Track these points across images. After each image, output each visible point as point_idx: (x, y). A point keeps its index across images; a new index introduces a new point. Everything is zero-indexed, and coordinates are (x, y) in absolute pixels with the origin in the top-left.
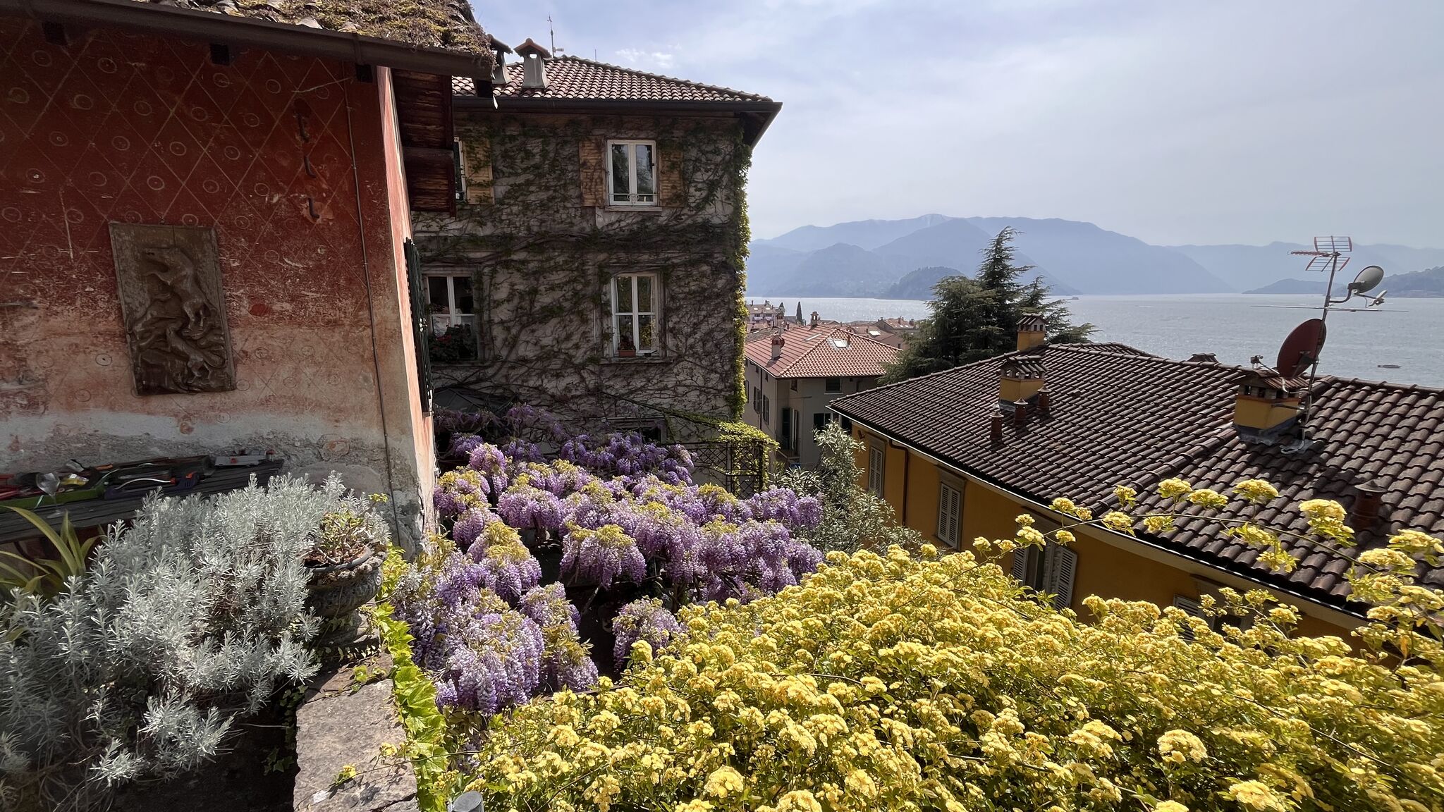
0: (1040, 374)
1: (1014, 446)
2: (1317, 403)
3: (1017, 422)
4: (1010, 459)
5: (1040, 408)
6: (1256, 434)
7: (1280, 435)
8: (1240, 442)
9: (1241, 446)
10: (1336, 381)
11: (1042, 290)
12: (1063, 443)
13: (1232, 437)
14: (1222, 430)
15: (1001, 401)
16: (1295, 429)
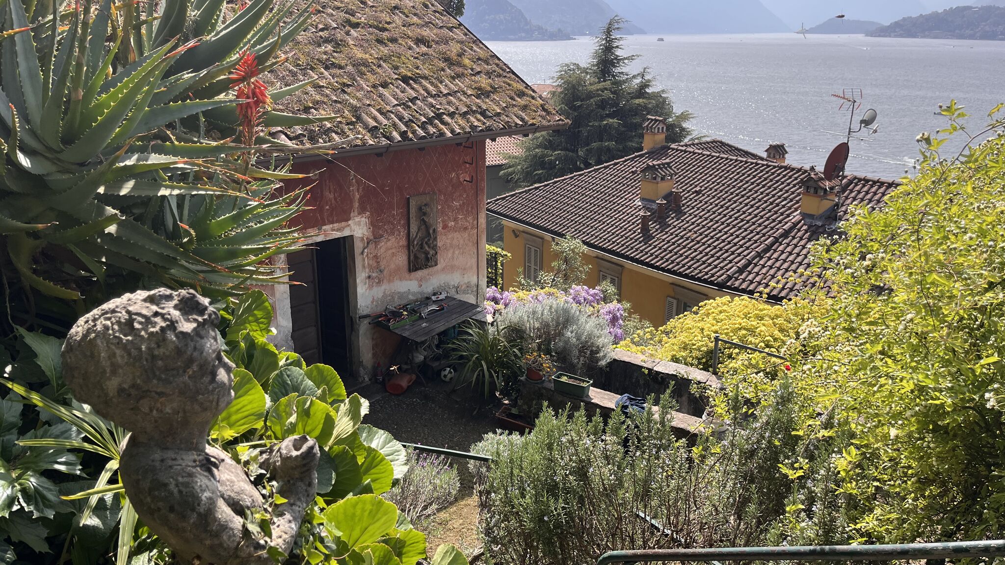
0: (671, 175)
1: (660, 237)
2: (845, 194)
3: (659, 217)
4: (660, 248)
5: (674, 204)
6: (813, 219)
7: (826, 218)
8: (804, 224)
9: (805, 227)
10: (855, 178)
11: (649, 81)
12: (695, 233)
13: (800, 221)
14: (794, 217)
15: (642, 199)
16: (833, 214)
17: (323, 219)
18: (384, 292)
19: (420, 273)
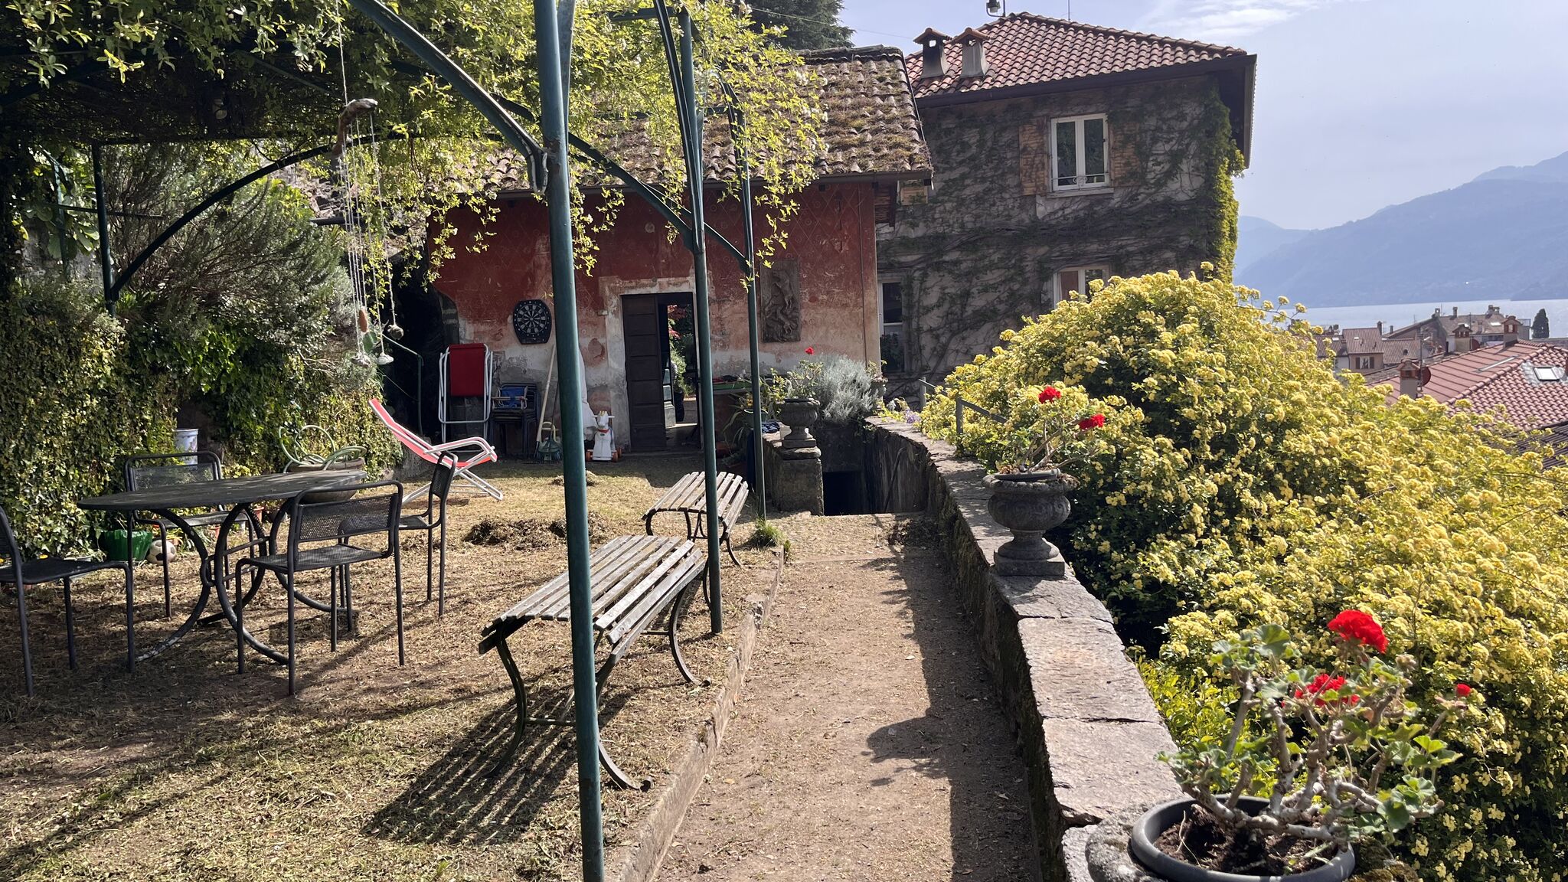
17: (658, 271)
18: (731, 359)
19: (777, 347)
